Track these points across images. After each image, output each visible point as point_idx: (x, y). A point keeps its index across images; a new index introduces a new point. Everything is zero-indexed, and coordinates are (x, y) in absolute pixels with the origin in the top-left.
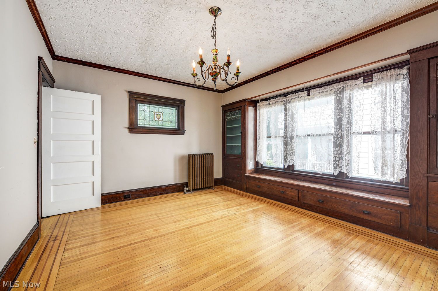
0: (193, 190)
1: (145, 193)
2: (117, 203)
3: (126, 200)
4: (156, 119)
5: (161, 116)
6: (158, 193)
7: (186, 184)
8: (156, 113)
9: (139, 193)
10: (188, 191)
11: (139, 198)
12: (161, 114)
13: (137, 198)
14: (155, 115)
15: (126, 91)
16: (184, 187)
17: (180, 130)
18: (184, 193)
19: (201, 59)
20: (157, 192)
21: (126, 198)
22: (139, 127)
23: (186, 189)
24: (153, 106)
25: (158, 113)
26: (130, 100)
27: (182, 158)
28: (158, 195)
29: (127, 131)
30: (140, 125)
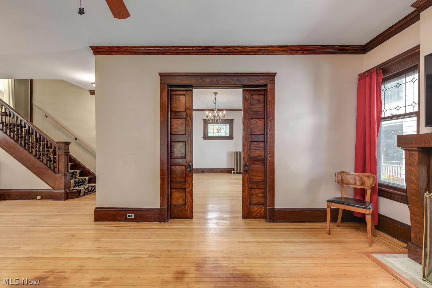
0: (237, 173)
1: (211, 171)
2: (198, 174)
4: (217, 132)
7: (234, 170)
8: (217, 129)
10: (234, 173)
11: (208, 173)
12: (220, 129)
14: (217, 130)
15: (202, 119)
16: (232, 170)
17: (231, 137)
19: (207, 116)
21: (202, 172)
23: (233, 172)
24: (215, 125)
26: (204, 123)
27: (231, 154)
29: (203, 139)
30: (209, 136)
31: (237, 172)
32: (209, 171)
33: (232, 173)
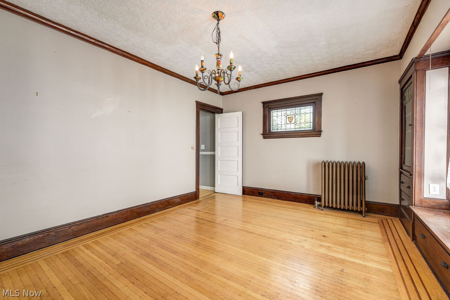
0: (326, 207)
1: (275, 195)
2: (253, 197)
3: (260, 197)
4: (288, 122)
5: (294, 118)
6: (288, 199)
7: (319, 199)
8: (288, 117)
9: (270, 193)
11: (270, 198)
13: (268, 197)
14: (287, 118)
16: (315, 200)
17: (316, 132)
18: (314, 207)
20: (287, 197)
21: (260, 195)
22: (273, 132)
23: (317, 203)
24: (285, 110)
25: (290, 116)
26: (264, 108)
27: (317, 165)
28: (287, 201)
29: (261, 136)
30: (273, 131)
31: (327, 205)
32: (272, 194)
33: (316, 205)
